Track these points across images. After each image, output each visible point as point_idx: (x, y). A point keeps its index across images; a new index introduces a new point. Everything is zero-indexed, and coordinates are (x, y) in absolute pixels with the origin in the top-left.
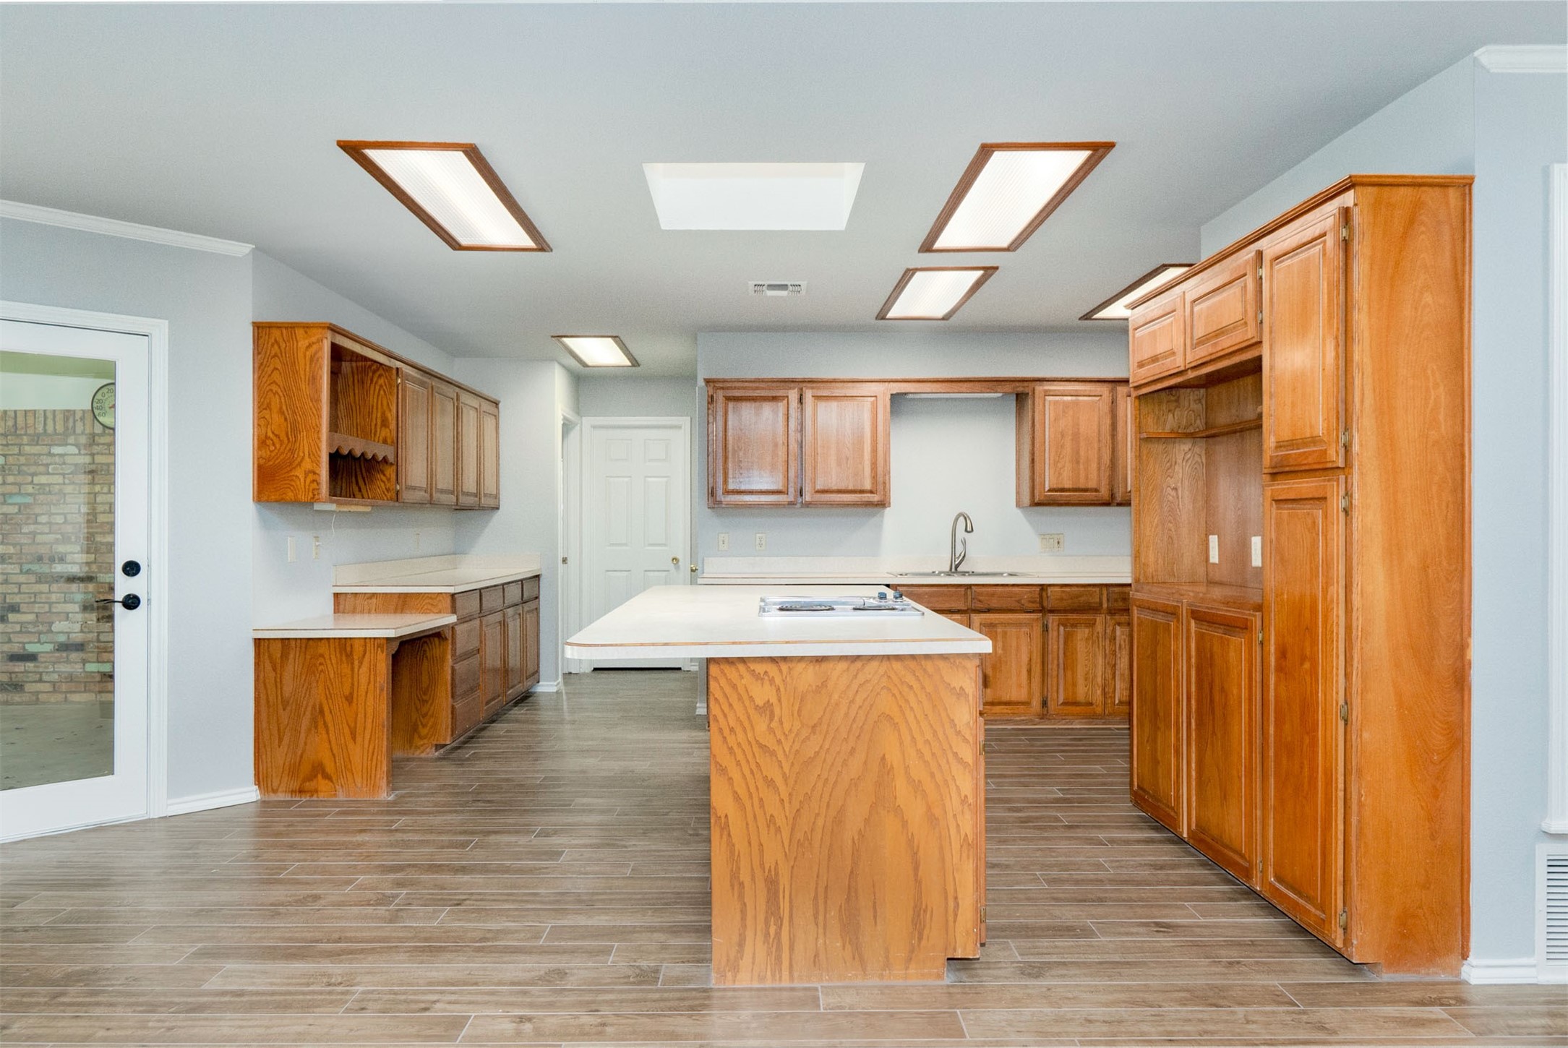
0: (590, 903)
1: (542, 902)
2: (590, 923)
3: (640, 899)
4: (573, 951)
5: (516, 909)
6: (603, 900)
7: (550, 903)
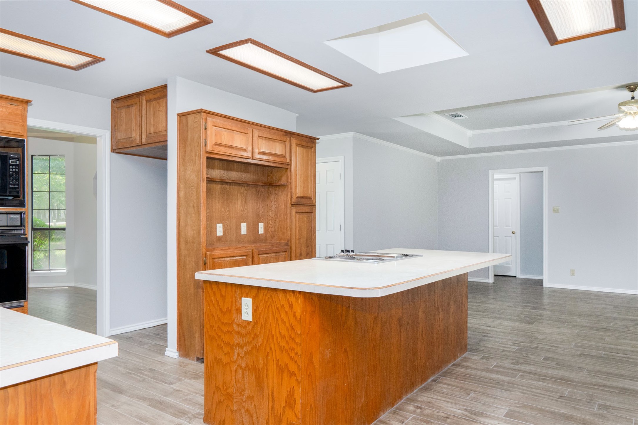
0: (497, 383)
1: (520, 389)
2: (499, 376)
3: (474, 380)
4: (508, 369)
5: (532, 388)
6: (491, 383)
7: (516, 388)
